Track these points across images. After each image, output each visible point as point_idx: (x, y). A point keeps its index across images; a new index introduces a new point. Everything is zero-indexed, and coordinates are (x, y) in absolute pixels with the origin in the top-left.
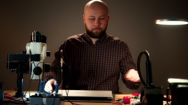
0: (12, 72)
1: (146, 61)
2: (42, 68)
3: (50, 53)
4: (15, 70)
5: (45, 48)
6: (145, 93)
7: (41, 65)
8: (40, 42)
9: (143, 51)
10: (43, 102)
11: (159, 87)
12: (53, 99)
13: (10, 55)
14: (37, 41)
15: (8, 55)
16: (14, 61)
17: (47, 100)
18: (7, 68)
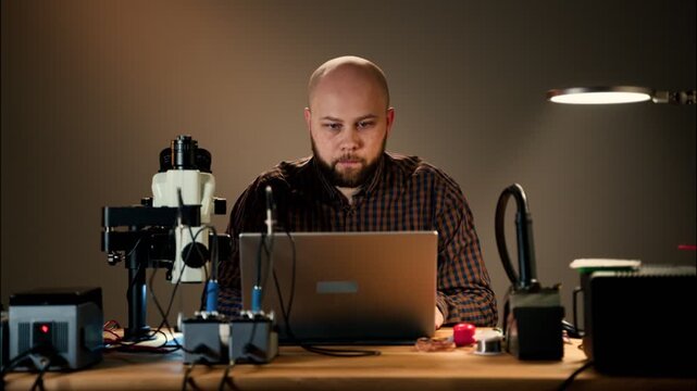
0: (110, 263)
1: (517, 216)
2: (207, 245)
3: (224, 202)
4: (119, 260)
5: (209, 187)
6: (512, 307)
7: (202, 239)
8: (194, 169)
9: (507, 185)
10: (219, 337)
11: (551, 286)
12: (250, 325)
13: (111, 210)
14: (186, 166)
15: (103, 210)
16: (123, 229)
17: (231, 329)
18: (103, 249)
